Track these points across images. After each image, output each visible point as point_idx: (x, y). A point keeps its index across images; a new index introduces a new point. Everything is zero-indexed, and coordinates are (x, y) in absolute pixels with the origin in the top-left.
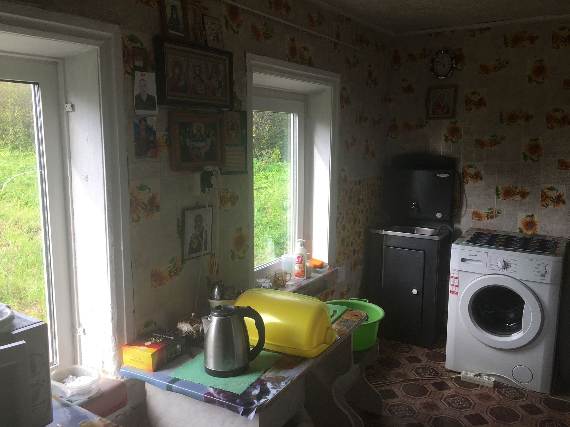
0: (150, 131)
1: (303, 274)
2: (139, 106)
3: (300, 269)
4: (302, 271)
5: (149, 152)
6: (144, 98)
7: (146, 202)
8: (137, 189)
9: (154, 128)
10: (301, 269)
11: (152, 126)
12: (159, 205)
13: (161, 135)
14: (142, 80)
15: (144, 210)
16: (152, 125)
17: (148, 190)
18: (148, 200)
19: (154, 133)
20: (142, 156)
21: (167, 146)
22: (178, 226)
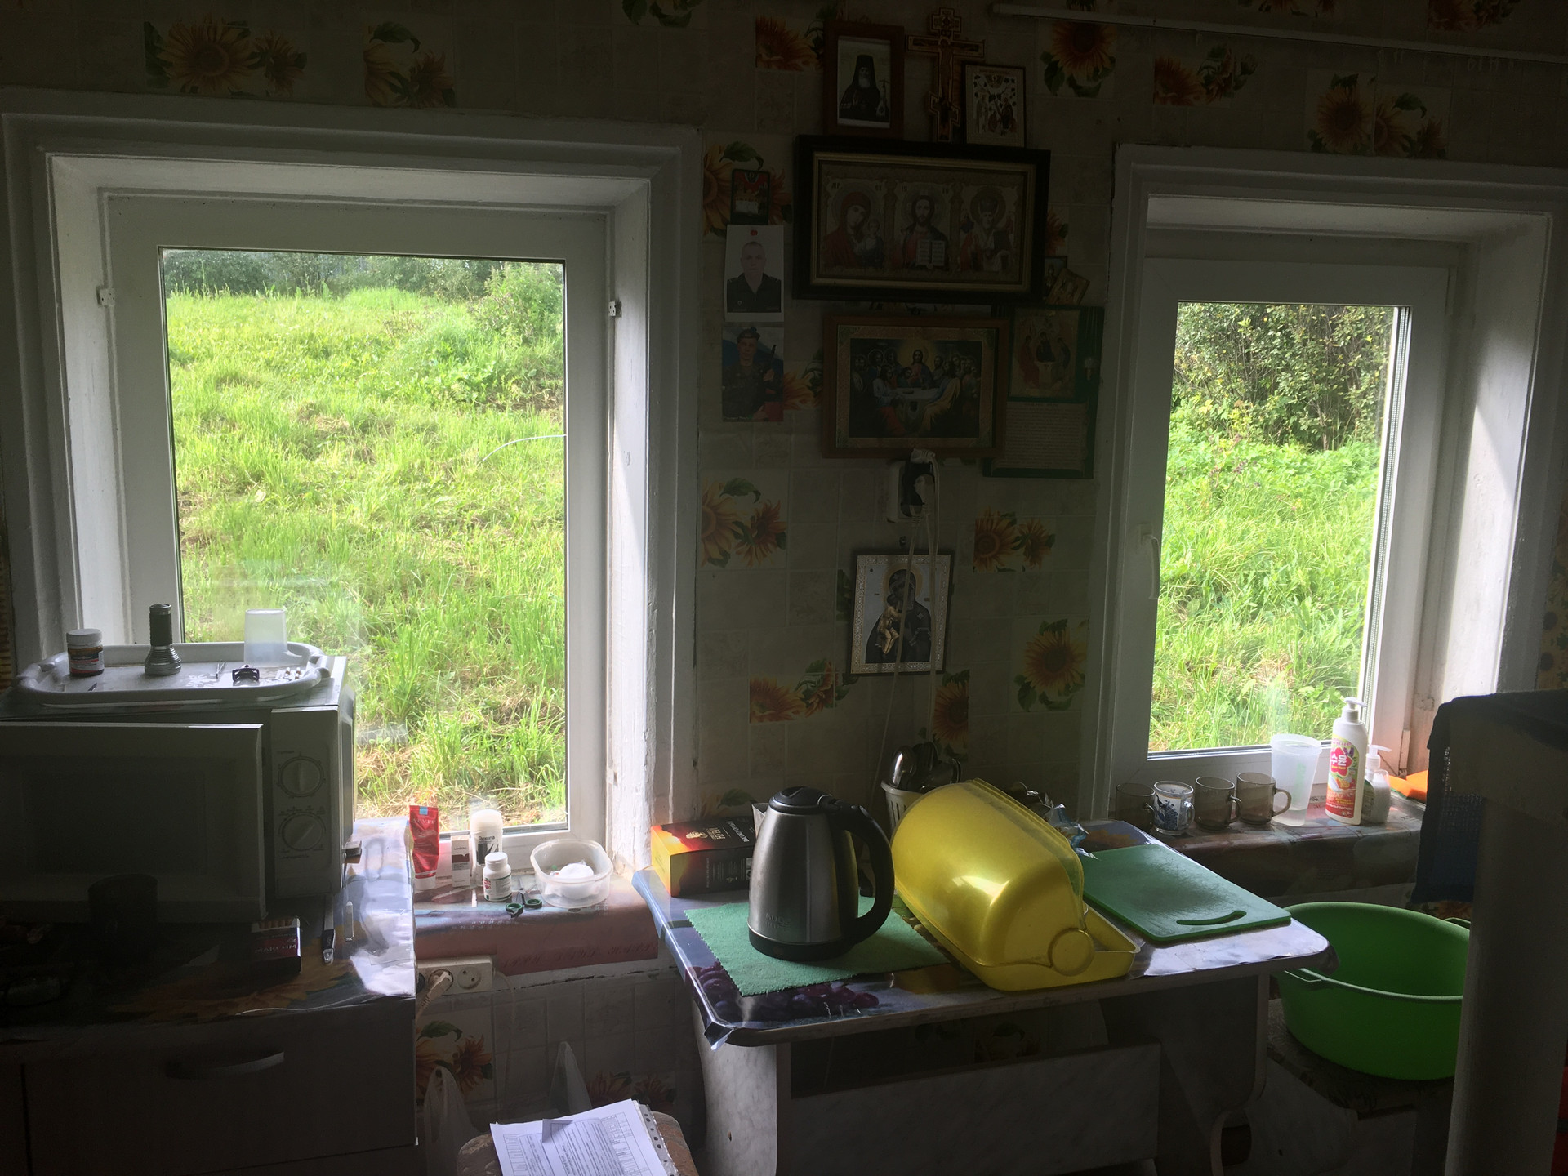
0: (767, 359)
1: (1348, 806)
2: (740, 302)
3: (1341, 790)
4: (1345, 797)
5: (761, 408)
6: (755, 285)
7: (747, 522)
8: (722, 491)
9: (779, 353)
10: (1343, 788)
11: (774, 349)
12: (784, 533)
13: (798, 368)
14: (753, 243)
15: (740, 541)
16: (775, 346)
17: (752, 496)
18: (753, 518)
19: (779, 365)
20: (741, 417)
21: (815, 397)
22: (840, 590)
